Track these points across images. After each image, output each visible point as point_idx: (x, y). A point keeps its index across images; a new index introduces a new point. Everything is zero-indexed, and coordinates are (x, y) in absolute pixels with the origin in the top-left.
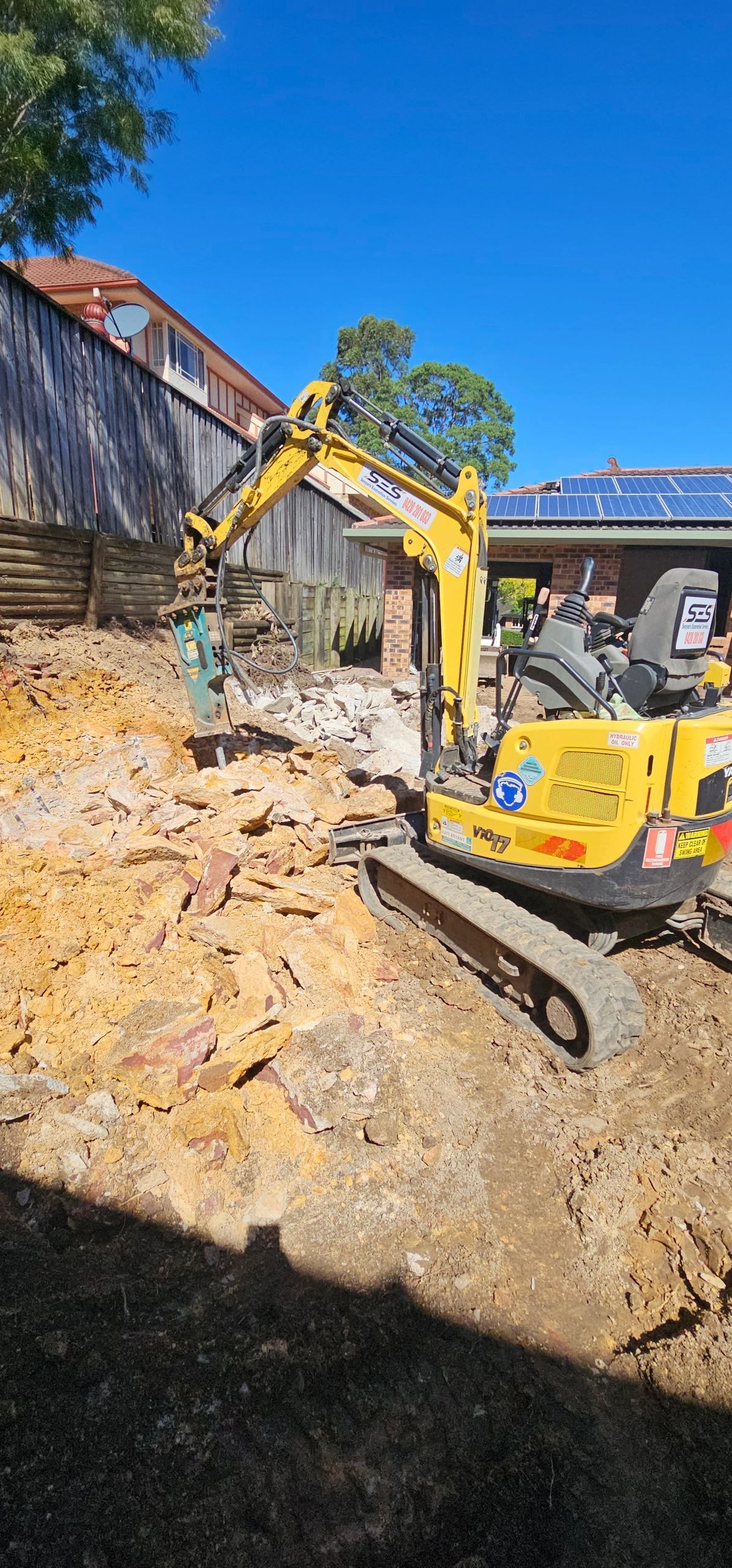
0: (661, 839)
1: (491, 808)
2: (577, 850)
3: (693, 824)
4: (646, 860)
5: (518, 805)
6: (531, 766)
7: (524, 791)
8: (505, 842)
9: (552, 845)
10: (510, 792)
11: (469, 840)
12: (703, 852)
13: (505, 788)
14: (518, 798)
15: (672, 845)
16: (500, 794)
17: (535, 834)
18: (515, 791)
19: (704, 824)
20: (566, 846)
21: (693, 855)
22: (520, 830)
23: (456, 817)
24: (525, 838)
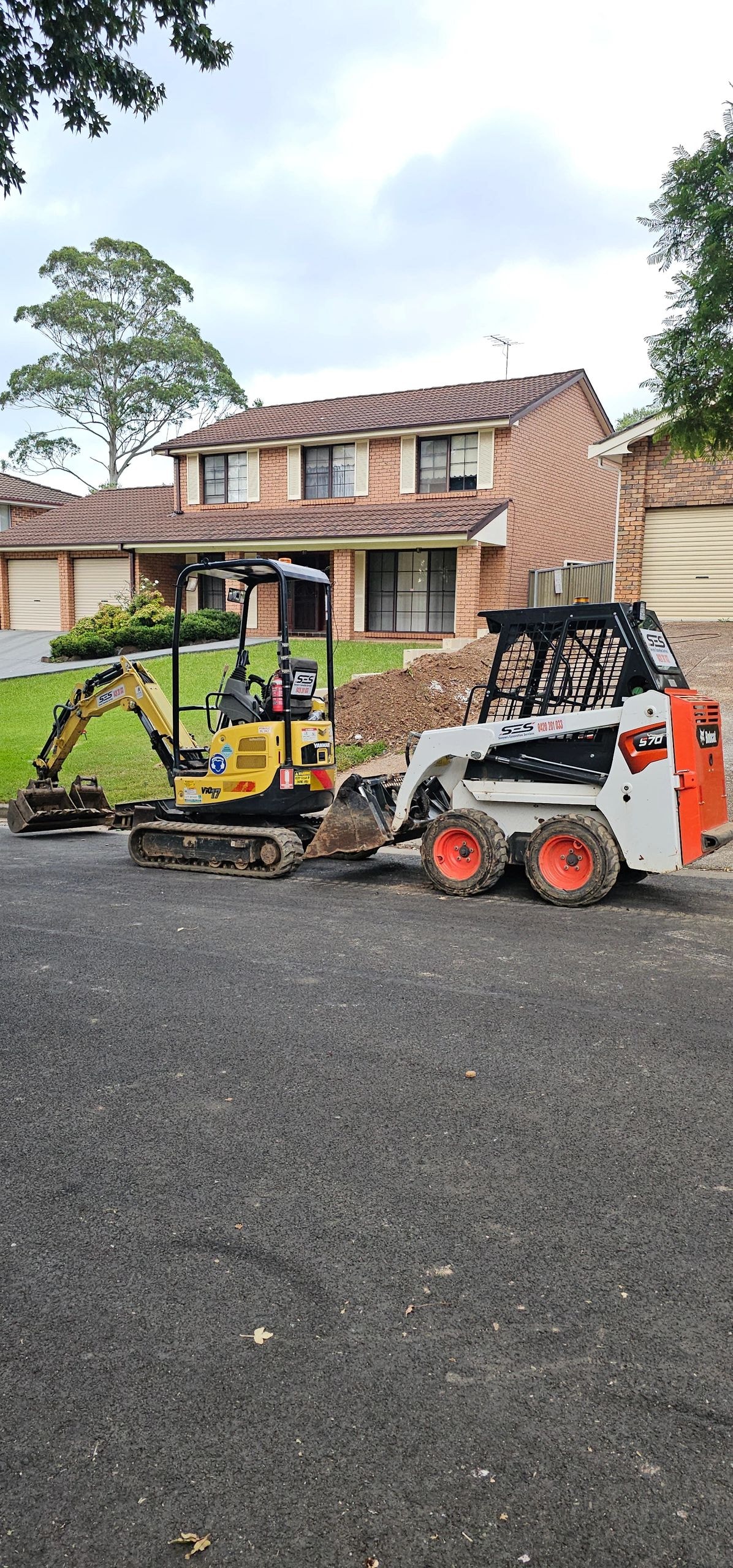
0: (287, 774)
1: (211, 775)
2: (251, 786)
3: (302, 769)
4: (281, 785)
5: (223, 770)
6: (227, 749)
7: (225, 762)
8: (218, 791)
9: (240, 786)
10: (218, 764)
11: (200, 797)
12: (309, 783)
13: (215, 763)
14: (222, 766)
15: (293, 779)
16: (214, 766)
17: (232, 783)
18: (220, 763)
19: (307, 768)
20: (246, 785)
21: (304, 783)
22: (225, 783)
23: (192, 786)
24: (228, 787)
